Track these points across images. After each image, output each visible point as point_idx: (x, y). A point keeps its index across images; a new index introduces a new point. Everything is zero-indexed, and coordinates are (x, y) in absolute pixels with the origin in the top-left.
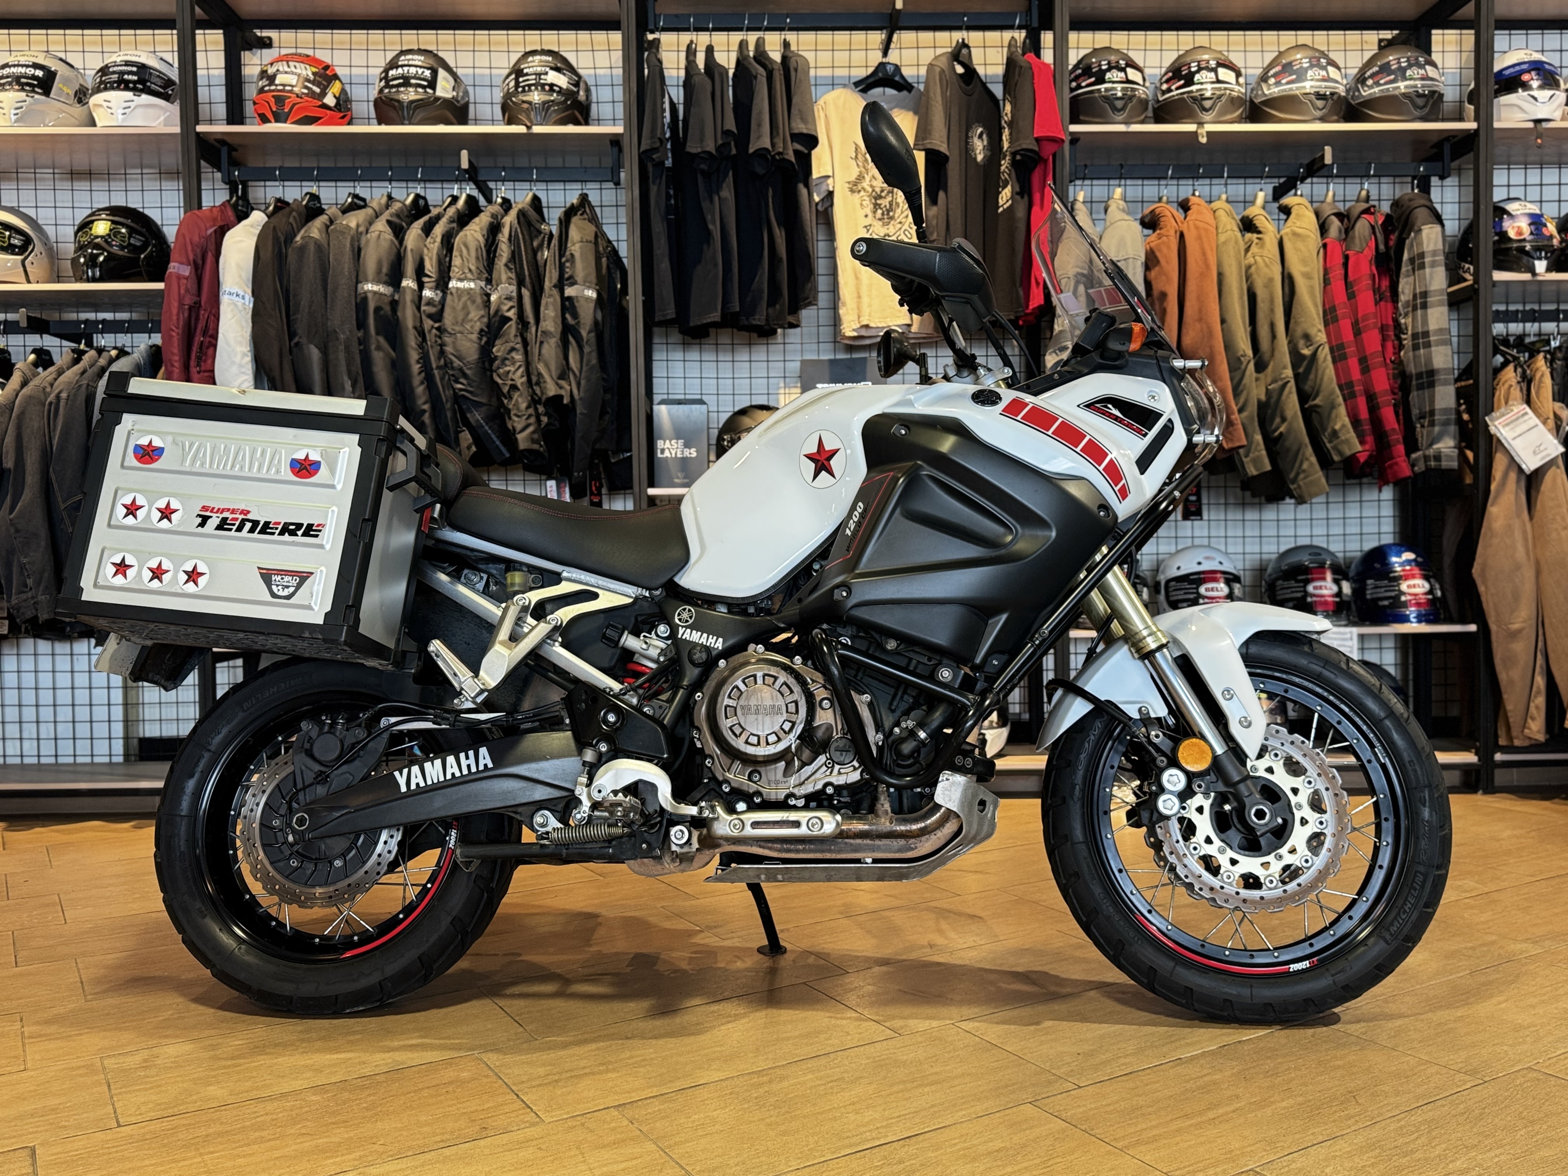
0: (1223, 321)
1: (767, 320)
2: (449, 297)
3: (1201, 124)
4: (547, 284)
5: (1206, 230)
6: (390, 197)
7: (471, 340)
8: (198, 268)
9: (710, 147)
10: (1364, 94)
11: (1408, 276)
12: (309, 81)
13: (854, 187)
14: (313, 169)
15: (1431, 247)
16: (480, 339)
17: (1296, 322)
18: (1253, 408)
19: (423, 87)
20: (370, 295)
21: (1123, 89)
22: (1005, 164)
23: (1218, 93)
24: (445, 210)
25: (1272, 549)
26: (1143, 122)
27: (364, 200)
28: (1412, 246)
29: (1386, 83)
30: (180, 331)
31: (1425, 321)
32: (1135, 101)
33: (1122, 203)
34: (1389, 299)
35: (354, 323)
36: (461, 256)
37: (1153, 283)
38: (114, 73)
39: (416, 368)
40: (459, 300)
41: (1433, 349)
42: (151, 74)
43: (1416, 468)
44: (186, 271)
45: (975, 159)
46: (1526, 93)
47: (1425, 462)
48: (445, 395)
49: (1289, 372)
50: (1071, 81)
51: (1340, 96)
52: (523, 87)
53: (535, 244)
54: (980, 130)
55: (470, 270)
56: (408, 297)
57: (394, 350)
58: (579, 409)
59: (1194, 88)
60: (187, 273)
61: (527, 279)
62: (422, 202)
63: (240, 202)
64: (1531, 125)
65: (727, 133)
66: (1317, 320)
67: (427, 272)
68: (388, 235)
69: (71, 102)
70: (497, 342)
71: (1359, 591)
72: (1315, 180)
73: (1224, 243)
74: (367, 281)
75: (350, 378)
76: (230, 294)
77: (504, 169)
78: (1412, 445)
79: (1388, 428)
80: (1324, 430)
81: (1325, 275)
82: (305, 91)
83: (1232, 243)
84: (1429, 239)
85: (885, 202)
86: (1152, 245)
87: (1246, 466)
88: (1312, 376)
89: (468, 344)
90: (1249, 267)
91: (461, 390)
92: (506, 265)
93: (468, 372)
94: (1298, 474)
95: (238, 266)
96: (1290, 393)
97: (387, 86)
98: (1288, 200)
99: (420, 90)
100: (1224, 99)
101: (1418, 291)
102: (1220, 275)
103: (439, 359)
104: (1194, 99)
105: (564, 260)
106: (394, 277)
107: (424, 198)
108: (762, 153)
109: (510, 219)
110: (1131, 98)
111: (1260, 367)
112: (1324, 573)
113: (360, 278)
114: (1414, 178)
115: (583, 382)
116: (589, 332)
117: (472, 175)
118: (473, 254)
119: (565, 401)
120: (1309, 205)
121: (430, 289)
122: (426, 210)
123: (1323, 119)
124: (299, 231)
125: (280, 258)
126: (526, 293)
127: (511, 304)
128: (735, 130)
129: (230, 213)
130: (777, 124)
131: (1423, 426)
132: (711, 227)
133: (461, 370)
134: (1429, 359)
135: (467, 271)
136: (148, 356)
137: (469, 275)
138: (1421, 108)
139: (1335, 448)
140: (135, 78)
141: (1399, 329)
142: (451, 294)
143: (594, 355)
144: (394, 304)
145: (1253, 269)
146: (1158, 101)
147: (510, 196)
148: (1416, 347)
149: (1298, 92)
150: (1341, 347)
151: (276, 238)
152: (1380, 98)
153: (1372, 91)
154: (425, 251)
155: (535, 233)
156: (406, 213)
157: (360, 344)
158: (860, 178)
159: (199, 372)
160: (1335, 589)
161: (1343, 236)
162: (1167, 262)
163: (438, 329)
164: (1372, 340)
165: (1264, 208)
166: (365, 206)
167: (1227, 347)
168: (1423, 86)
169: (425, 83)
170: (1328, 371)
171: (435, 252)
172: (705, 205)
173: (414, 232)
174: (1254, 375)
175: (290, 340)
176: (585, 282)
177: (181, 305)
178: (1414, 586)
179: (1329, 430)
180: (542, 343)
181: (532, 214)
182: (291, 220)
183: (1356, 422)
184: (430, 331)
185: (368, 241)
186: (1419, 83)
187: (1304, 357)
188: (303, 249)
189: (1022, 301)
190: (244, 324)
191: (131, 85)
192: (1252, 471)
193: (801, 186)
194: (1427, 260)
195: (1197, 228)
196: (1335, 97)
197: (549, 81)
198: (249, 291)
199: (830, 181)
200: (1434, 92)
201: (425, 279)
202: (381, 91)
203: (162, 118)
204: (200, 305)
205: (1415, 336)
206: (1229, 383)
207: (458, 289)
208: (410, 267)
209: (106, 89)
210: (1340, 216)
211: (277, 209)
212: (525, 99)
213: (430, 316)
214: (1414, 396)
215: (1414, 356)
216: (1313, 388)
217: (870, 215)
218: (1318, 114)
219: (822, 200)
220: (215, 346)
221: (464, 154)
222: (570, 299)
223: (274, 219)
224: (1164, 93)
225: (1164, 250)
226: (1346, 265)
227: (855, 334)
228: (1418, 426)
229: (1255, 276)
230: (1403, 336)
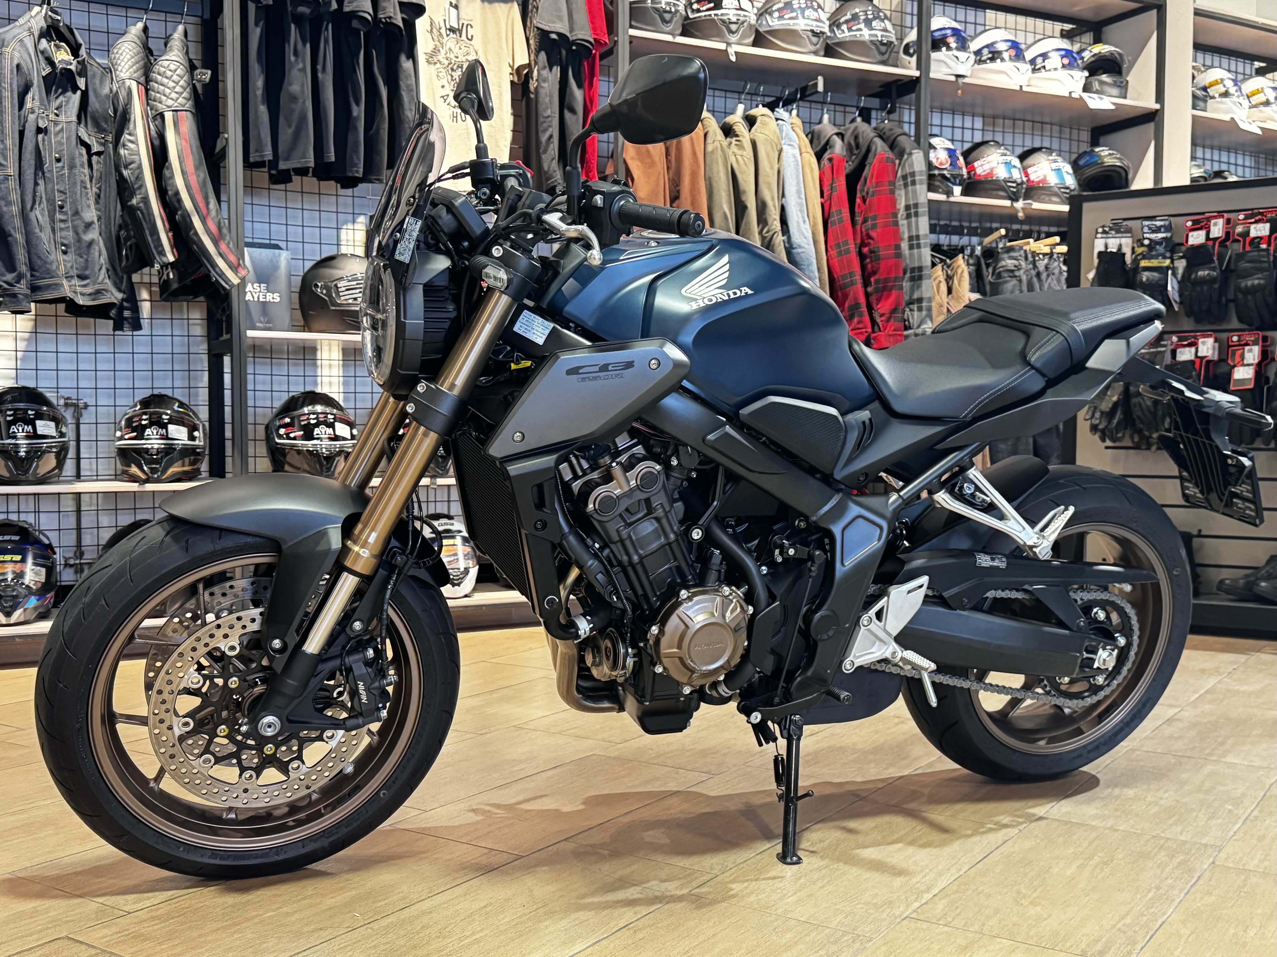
3: (728, 44)
10: (839, 36)
13: (431, 57)
23: (742, 19)
26: (677, 34)
28: (905, 165)
29: (856, 30)
32: (678, 14)
46: (950, 53)
51: (825, 36)
59: (719, 12)
64: (953, 78)
100: (745, 24)
104: (723, 21)
110: (675, 12)
123: (815, 53)
138: (882, 54)
146: (687, 18)
149: (795, 28)
152: (850, 42)
153: (845, 35)
158: (436, 49)
168: (882, 36)
186: (879, 34)
196: (823, 36)
200: (890, 43)
218: (812, 48)
224: (693, 12)
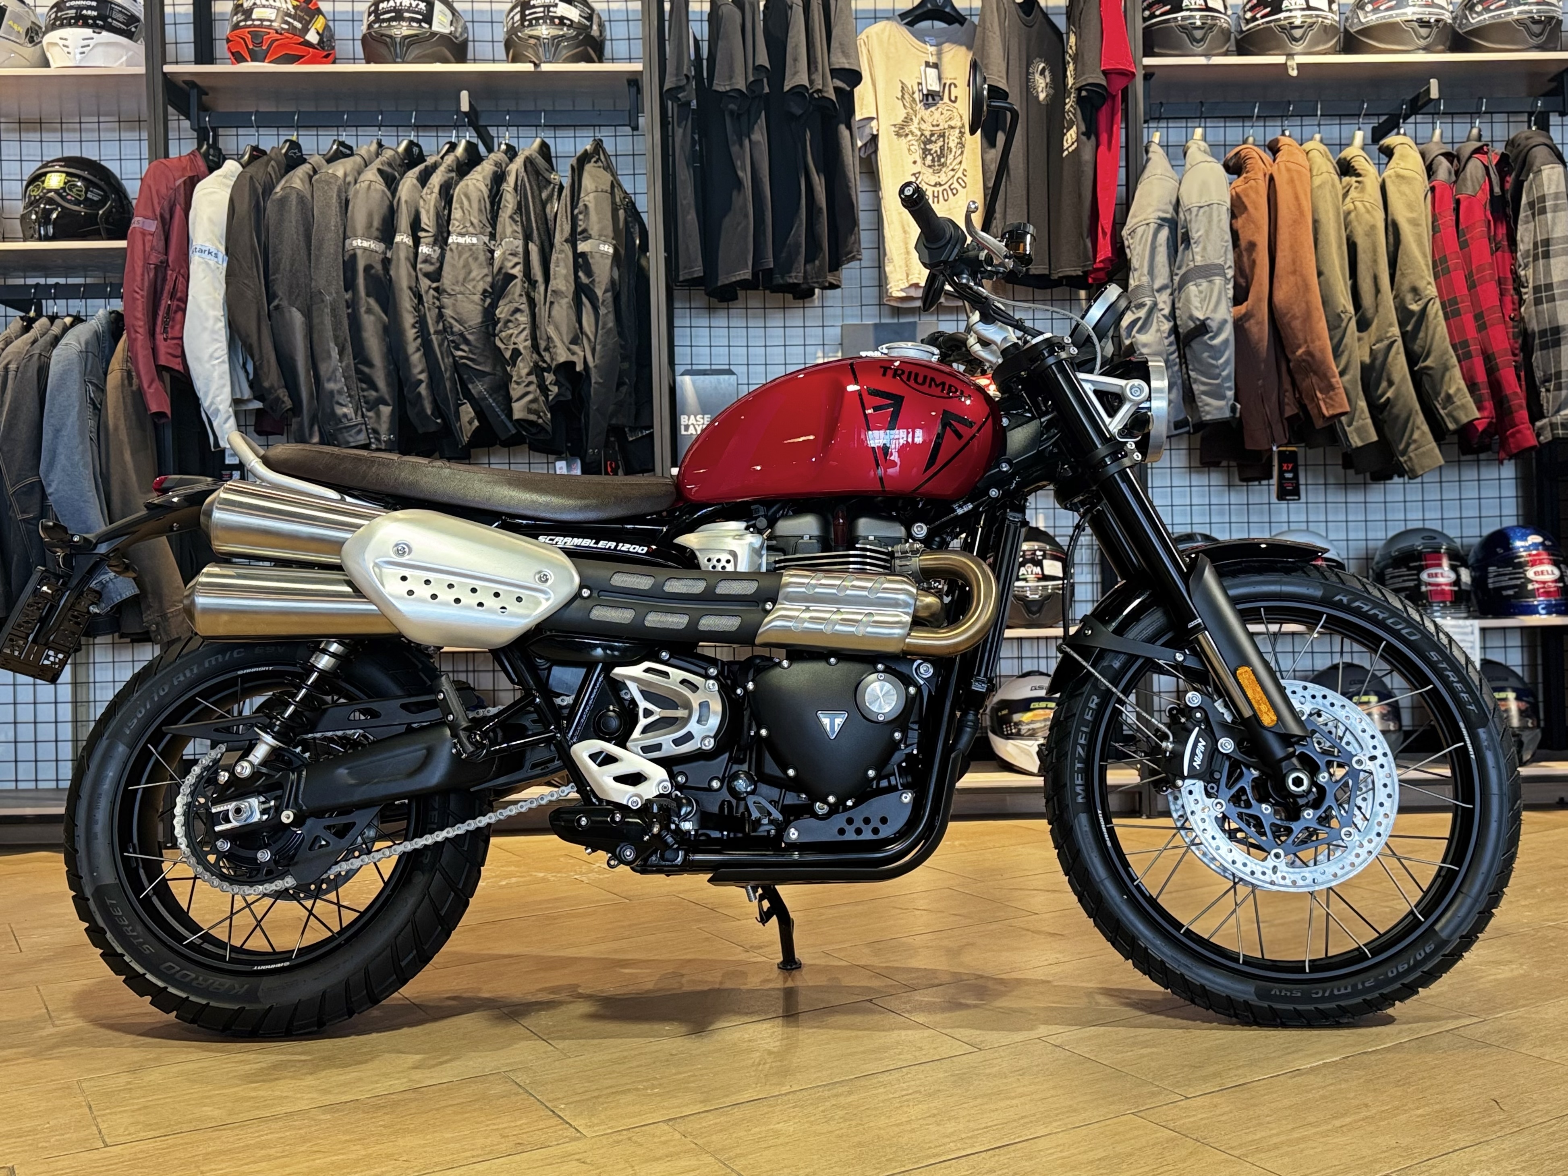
0: (1320, 274)
1: (805, 278)
2: (448, 254)
3: (1290, 55)
4: (558, 238)
5: (1299, 172)
6: (380, 145)
7: (473, 302)
8: (166, 225)
9: (741, 85)
10: (1472, 21)
11: (1527, 222)
12: (289, 15)
13: (901, 131)
14: (294, 113)
15: (1553, 190)
16: (484, 301)
17: (1402, 274)
18: (1355, 372)
19: (418, 21)
20: (359, 252)
21: (1201, 17)
22: (1070, 103)
23: (1309, 20)
24: (442, 158)
25: (1379, 536)
26: (1226, 54)
27: (350, 148)
28: (1531, 187)
29: (1497, 9)
30: (145, 293)
31: (1548, 272)
32: (1216, 30)
33: (1203, 144)
34: (1506, 248)
35: (342, 283)
36: (462, 208)
37: (1240, 232)
38: (71, 8)
39: (411, 333)
40: (460, 257)
41: (1558, 303)
42: (112, 9)
43: (1542, 438)
44: (152, 226)
45: (1038, 97)
47: (1552, 430)
48: (445, 364)
49: (1395, 330)
50: (1144, 10)
51: (1446, 23)
52: (530, 21)
53: (544, 195)
54: (1042, 65)
55: (472, 224)
56: (403, 255)
57: (386, 312)
58: (595, 377)
59: (1282, 16)
60: (153, 229)
61: (535, 232)
62: (416, 150)
63: (211, 151)
65: (758, 68)
66: (1426, 272)
67: (423, 225)
68: (380, 185)
69: (22, 41)
70: (500, 303)
71: (1479, 581)
72: (1419, 118)
73: (1320, 186)
74: (356, 237)
75: (337, 345)
76: (201, 251)
77: (508, 113)
78: (1536, 413)
79: (1508, 392)
80: (1438, 394)
81: (1433, 223)
82: (286, 27)
83: (1328, 187)
84: (1550, 180)
85: (935, 147)
86: (1238, 189)
87: (1350, 436)
88: (1421, 335)
89: (471, 306)
90: (1349, 213)
91: (462, 357)
92: (511, 217)
93: (470, 337)
94: (1408, 445)
95: (210, 220)
96: (1398, 353)
97: (377, 20)
98: (1391, 140)
99: (415, 24)
100: (1316, 27)
101: (1539, 239)
102: (1316, 222)
103: (438, 322)
104: (1283, 28)
105: (576, 212)
106: (387, 233)
107: (418, 145)
108: (799, 91)
109: (516, 166)
110: (1212, 27)
111: (1363, 325)
112: (1440, 559)
113: (349, 233)
114: (1530, 114)
115: (598, 347)
116: (606, 291)
117: (473, 119)
118: (475, 205)
119: (578, 369)
120: (1413, 144)
121: (427, 244)
122: (421, 158)
123: (1427, 49)
124: (278, 182)
125: (258, 210)
126: (533, 248)
127: (516, 260)
128: (768, 66)
129: (201, 164)
130: (815, 58)
131: (1548, 390)
132: (740, 174)
133: (462, 335)
134: (1554, 315)
135: (468, 225)
136: (108, 322)
137: (471, 230)
138: (1538, 36)
139: (1449, 415)
140: (95, 13)
141: (1518, 283)
142: (451, 250)
143: (611, 317)
144: (386, 262)
145: (1353, 215)
146: (1242, 32)
147: (514, 143)
148: (1538, 302)
149: (1398, 19)
150: (1454, 301)
151: (253, 189)
152: (1491, 26)
153: (1482, 18)
154: (422, 203)
155: (544, 183)
156: (398, 161)
157: (348, 307)
158: (908, 120)
159: (165, 340)
160: (1453, 576)
161: (1454, 178)
162: (1256, 209)
163: (437, 289)
164: (1490, 292)
165: (1363, 149)
166: (352, 155)
167: (1324, 303)
168: (1538, 11)
169: (420, 17)
170: (1439, 328)
171: (432, 203)
172: (735, 149)
173: (408, 182)
174: (1357, 334)
175: (269, 305)
176: (600, 236)
177: (146, 264)
178: (1542, 573)
179: (1443, 395)
180: (552, 303)
181: (540, 161)
182: (270, 169)
183: (1472, 387)
184: (427, 292)
185: (357, 192)
186: (1534, 8)
187: (1412, 313)
188: (283, 201)
189: (1091, 254)
190: (217, 285)
191: (90, 21)
192: (1356, 441)
193: (842, 128)
194: (1549, 204)
195: (1288, 170)
196: (1441, 24)
197: (559, 14)
198: (222, 249)
199: (874, 124)
200: (1553, 18)
201: (422, 234)
202: (370, 26)
203: (124, 58)
204: (168, 265)
205: (1537, 289)
206: (1329, 342)
207: (458, 244)
208: (404, 221)
209: (62, 26)
210: (1448, 156)
211: (252, 159)
212: (531, 33)
213: (427, 275)
214: (1537, 356)
215: (1536, 312)
216: (1423, 348)
217: (919, 161)
218: (1422, 43)
219: (865, 145)
220: (184, 311)
221: (464, 95)
222: (583, 255)
223: (251, 169)
224: (1248, 22)
225: (1253, 195)
226: (1457, 210)
227: (903, 294)
228: (1543, 390)
229: (1355, 224)
230: (1523, 290)
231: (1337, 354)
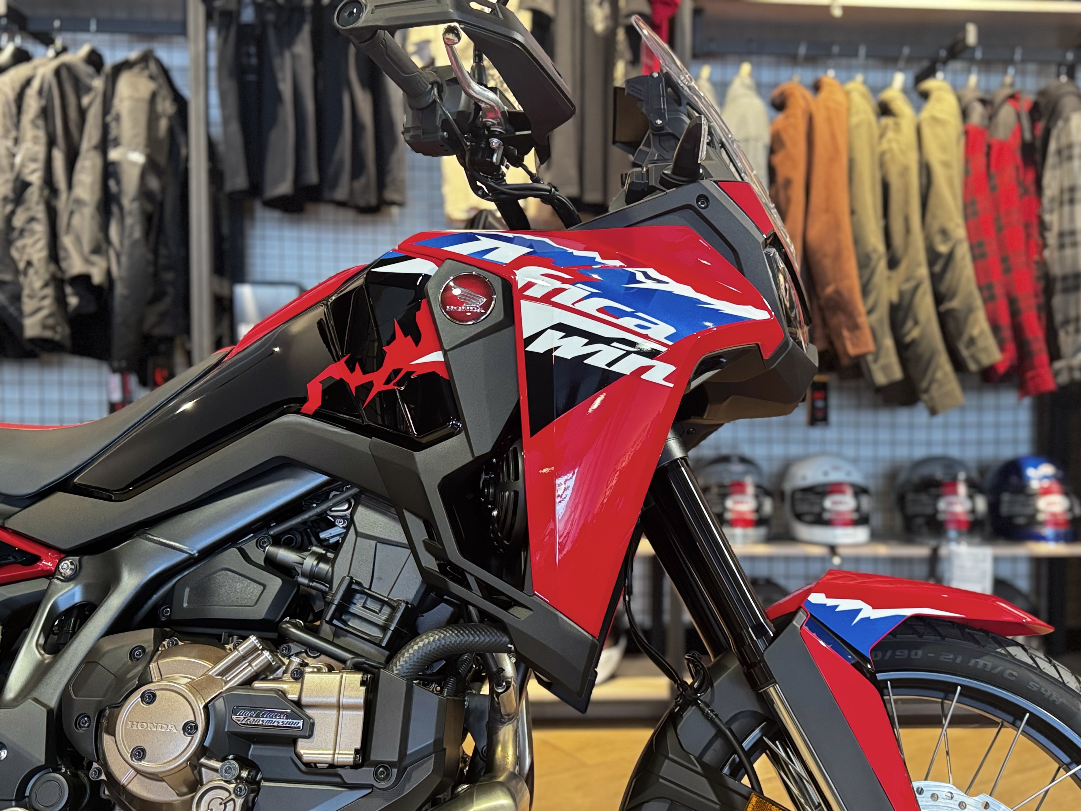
0: (853, 212)
4: (86, 146)
5: (837, 111)
11: (1054, 169)
17: (933, 215)
18: (882, 312)
28: (1059, 136)
33: (748, 79)
34: (1033, 193)
37: (777, 168)
43: (1059, 380)
47: (1070, 372)
49: (923, 271)
53: (85, 101)
58: (121, 289)
61: (60, 138)
66: (956, 215)
70: (19, 211)
71: (994, 508)
72: (956, 66)
73: (857, 126)
77: (59, 19)
78: (1055, 355)
80: (961, 335)
81: (965, 165)
83: (866, 128)
86: (778, 127)
87: (874, 374)
88: (948, 276)
90: (883, 154)
94: (930, 384)
98: (928, 85)
101: (1066, 185)
102: (851, 161)
111: (893, 263)
112: (958, 488)
114: (1059, 65)
115: (125, 257)
116: (134, 199)
119: (97, 280)
120: (949, 89)
126: (57, 154)
127: (36, 167)
131: (1067, 333)
132: (282, 87)
134: (1076, 259)
139: (973, 357)
141: (1043, 227)
143: (137, 227)
145: (887, 156)
150: (982, 244)
155: (84, 89)
160: (969, 505)
161: (987, 122)
162: (794, 146)
164: (1017, 236)
165: (902, 92)
167: (855, 242)
170: (966, 271)
174: (886, 273)
176: (132, 145)
178: (1052, 503)
179: (966, 336)
180: (73, 212)
181: (82, 68)
183: (995, 328)
187: (940, 254)
195: (827, 109)
206: (857, 281)
210: (982, 101)
214: (1058, 299)
215: (1060, 256)
216: (950, 289)
222: (113, 163)
225: (791, 132)
226: (988, 155)
228: (1062, 332)
229: (890, 164)
230: (1048, 234)
231: (865, 291)
